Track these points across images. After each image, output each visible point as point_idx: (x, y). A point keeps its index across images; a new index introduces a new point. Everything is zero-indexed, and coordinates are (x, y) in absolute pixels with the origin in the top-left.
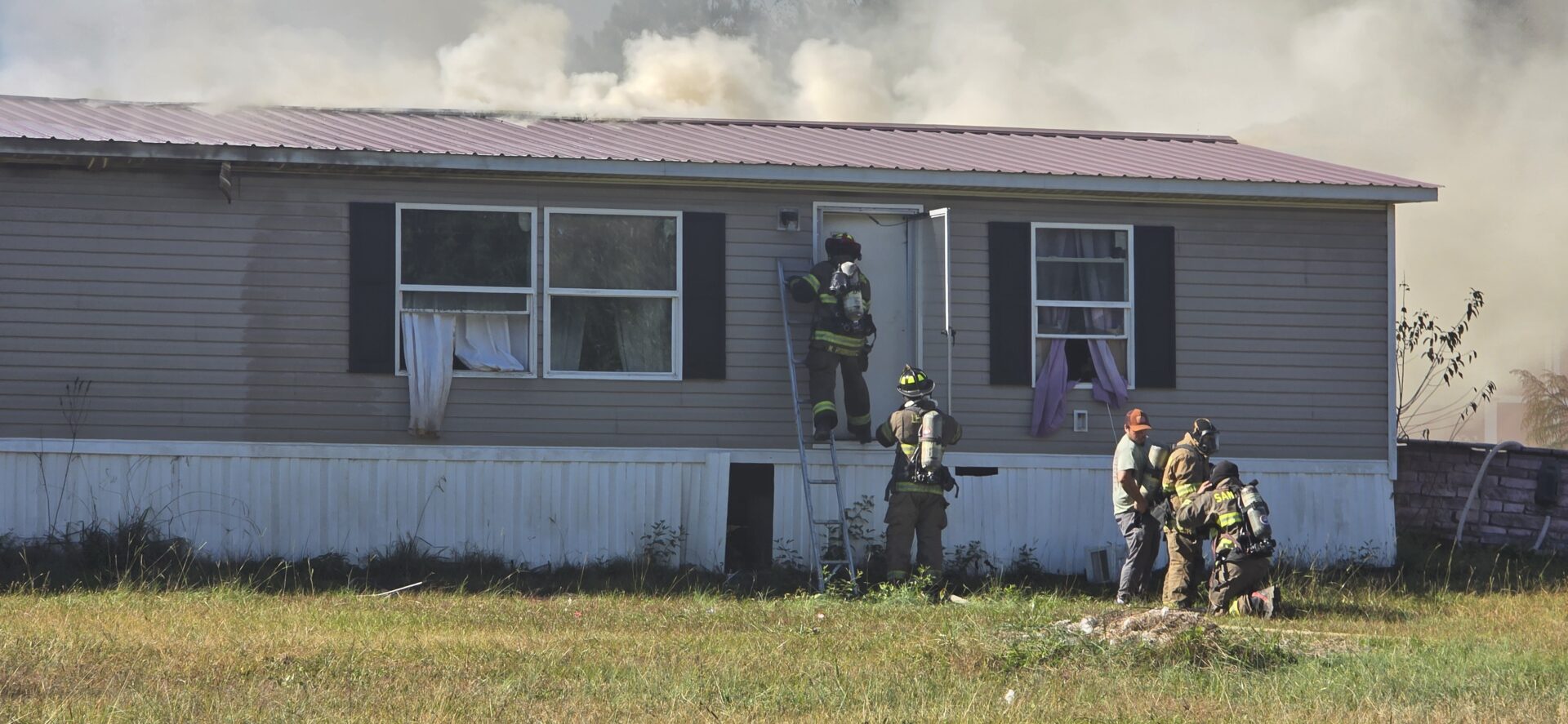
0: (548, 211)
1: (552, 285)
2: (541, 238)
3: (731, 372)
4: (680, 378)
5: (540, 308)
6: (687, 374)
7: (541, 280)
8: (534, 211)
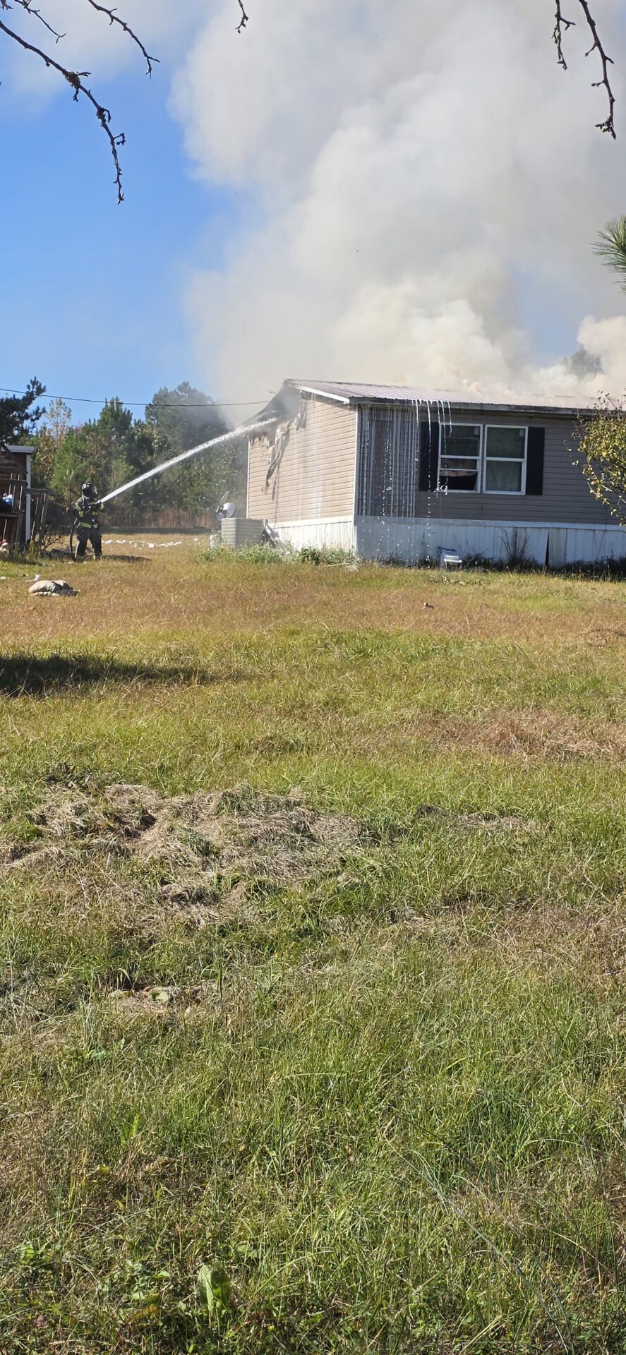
0: (487, 426)
1: (487, 456)
2: (484, 437)
3: (544, 492)
4: (524, 494)
5: (482, 465)
6: (528, 492)
7: (483, 454)
8: (481, 426)
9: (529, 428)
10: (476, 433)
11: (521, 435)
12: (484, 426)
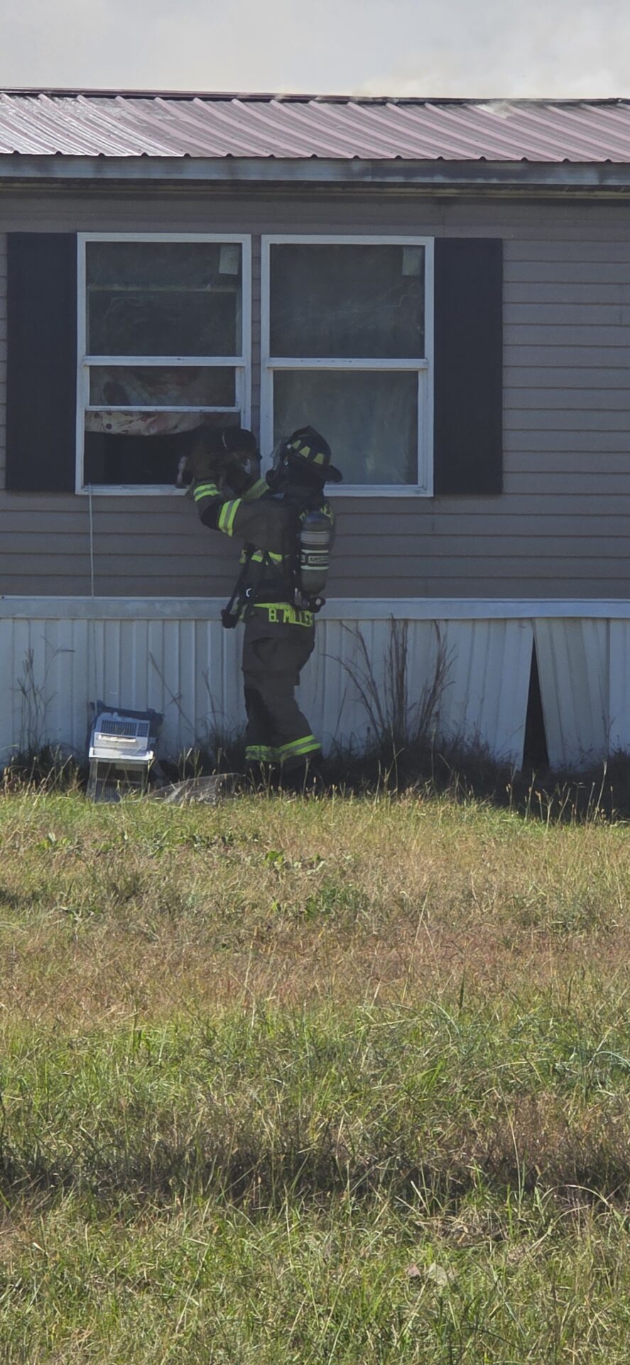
9: (438, 243)
10: (225, 267)
11: (409, 268)
12: (256, 242)
